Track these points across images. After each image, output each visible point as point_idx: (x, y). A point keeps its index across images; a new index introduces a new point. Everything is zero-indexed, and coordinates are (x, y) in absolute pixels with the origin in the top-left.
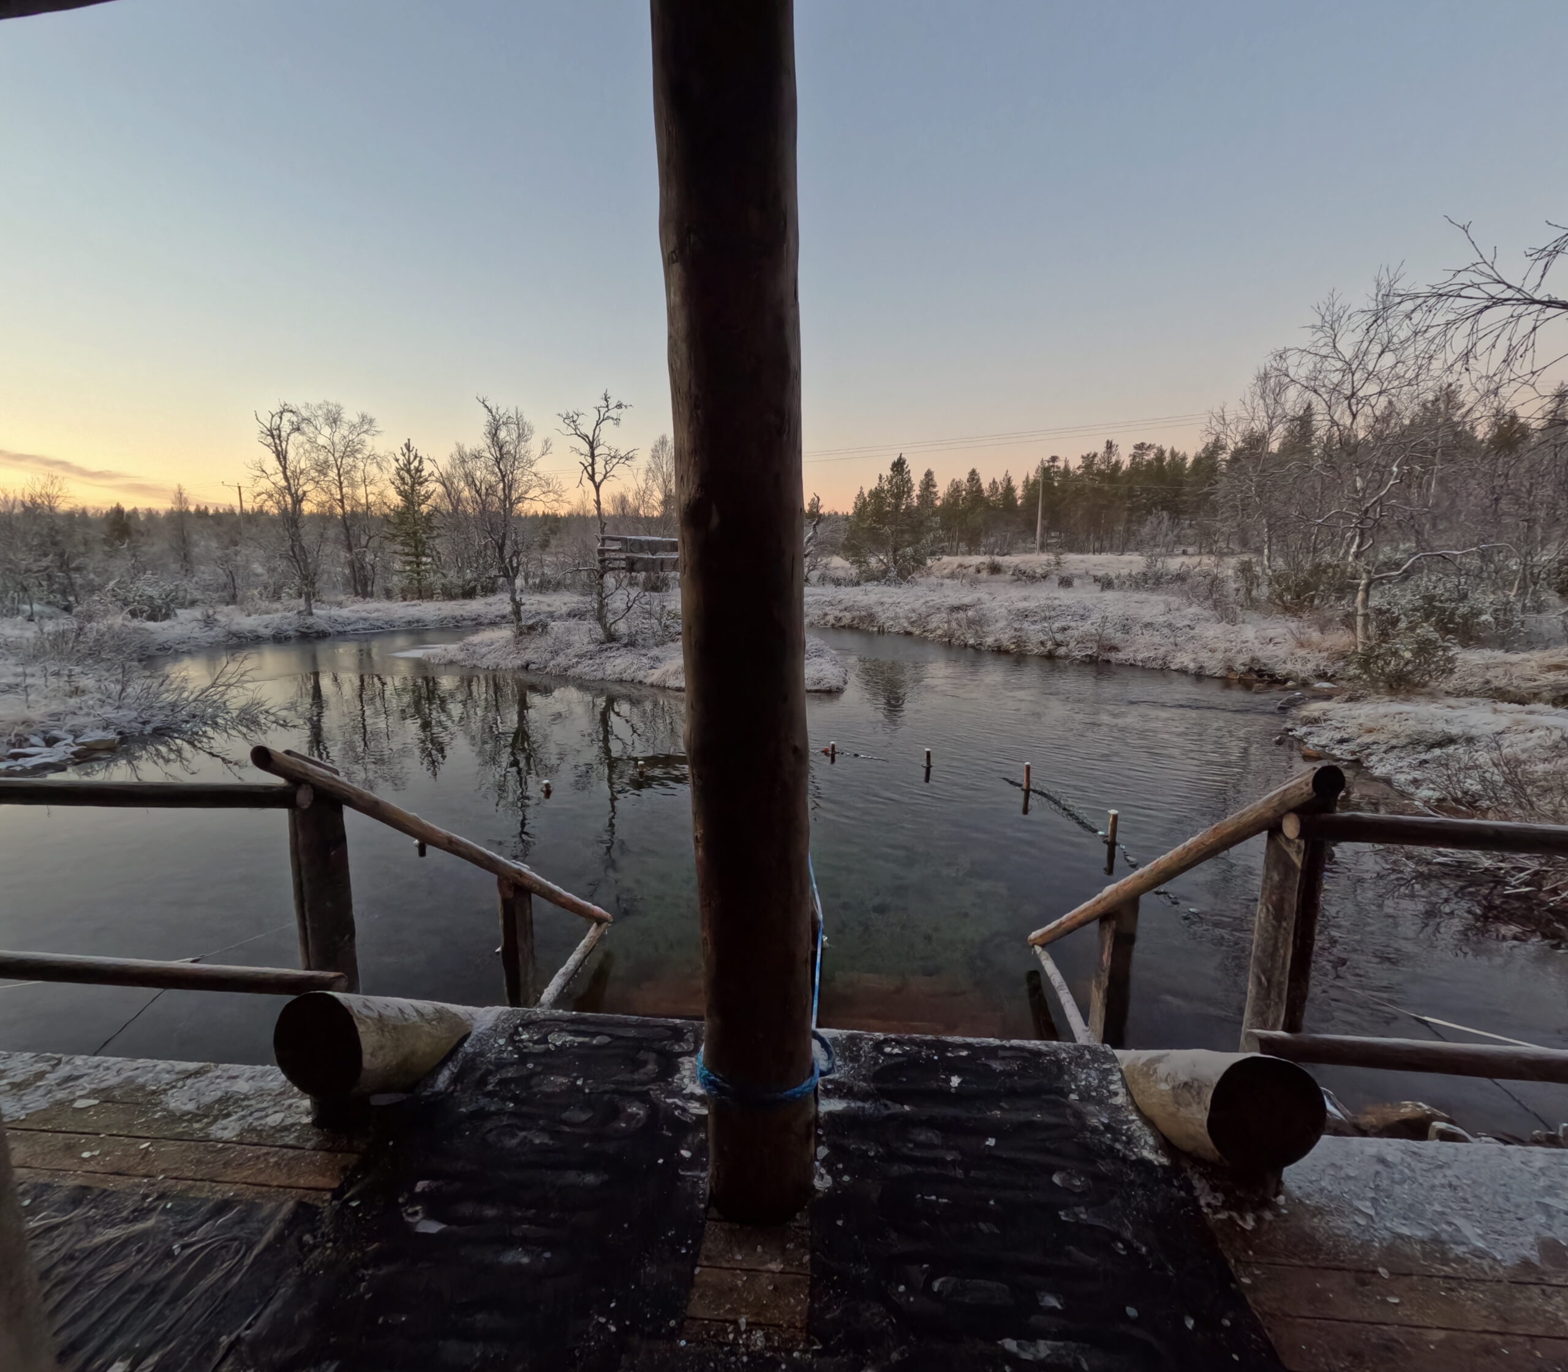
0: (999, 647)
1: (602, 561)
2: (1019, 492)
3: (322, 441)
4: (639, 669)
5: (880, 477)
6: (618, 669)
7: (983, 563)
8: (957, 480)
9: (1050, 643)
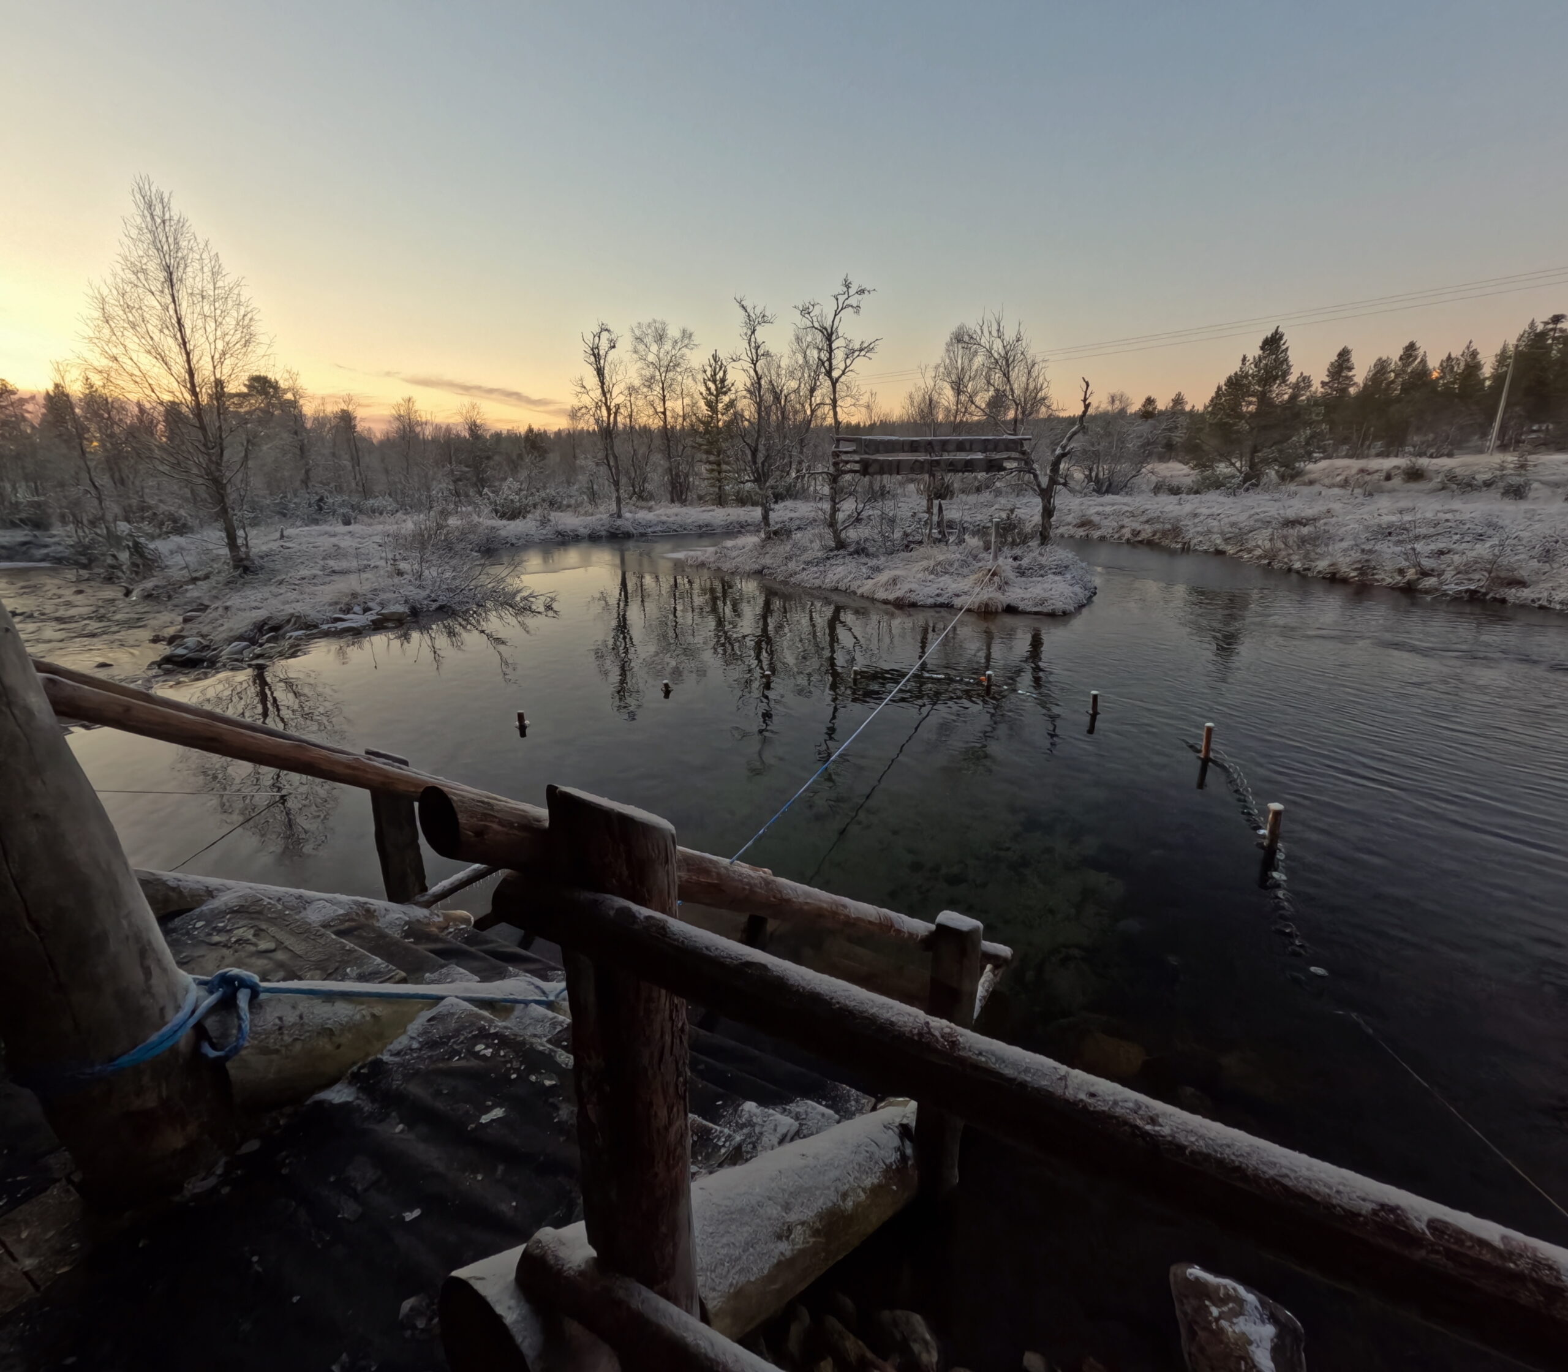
0: (1334, 574)
1: (835, 464)
2: (1487, 371)
3: (651, 358)
4: (855, 579)
5: (1244, 359)
6: (836, 578)
7: (1397, 467)
8: (1384, 358)
9: (1413, 571)
